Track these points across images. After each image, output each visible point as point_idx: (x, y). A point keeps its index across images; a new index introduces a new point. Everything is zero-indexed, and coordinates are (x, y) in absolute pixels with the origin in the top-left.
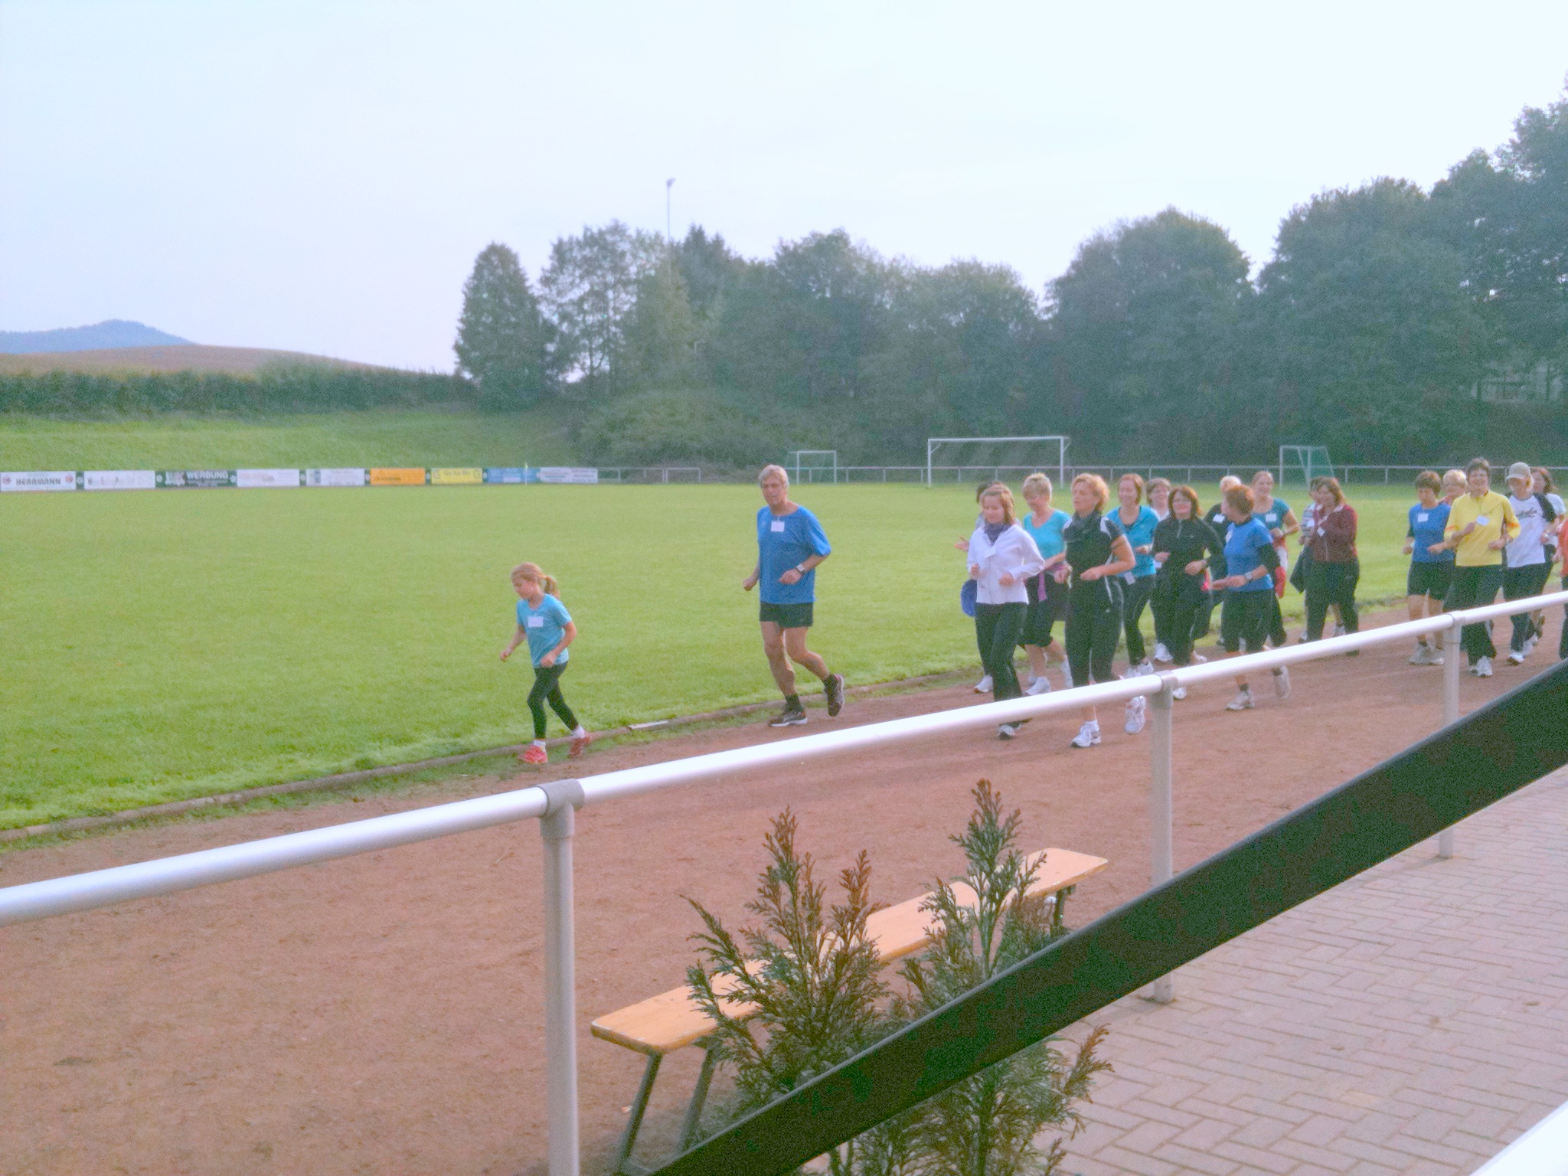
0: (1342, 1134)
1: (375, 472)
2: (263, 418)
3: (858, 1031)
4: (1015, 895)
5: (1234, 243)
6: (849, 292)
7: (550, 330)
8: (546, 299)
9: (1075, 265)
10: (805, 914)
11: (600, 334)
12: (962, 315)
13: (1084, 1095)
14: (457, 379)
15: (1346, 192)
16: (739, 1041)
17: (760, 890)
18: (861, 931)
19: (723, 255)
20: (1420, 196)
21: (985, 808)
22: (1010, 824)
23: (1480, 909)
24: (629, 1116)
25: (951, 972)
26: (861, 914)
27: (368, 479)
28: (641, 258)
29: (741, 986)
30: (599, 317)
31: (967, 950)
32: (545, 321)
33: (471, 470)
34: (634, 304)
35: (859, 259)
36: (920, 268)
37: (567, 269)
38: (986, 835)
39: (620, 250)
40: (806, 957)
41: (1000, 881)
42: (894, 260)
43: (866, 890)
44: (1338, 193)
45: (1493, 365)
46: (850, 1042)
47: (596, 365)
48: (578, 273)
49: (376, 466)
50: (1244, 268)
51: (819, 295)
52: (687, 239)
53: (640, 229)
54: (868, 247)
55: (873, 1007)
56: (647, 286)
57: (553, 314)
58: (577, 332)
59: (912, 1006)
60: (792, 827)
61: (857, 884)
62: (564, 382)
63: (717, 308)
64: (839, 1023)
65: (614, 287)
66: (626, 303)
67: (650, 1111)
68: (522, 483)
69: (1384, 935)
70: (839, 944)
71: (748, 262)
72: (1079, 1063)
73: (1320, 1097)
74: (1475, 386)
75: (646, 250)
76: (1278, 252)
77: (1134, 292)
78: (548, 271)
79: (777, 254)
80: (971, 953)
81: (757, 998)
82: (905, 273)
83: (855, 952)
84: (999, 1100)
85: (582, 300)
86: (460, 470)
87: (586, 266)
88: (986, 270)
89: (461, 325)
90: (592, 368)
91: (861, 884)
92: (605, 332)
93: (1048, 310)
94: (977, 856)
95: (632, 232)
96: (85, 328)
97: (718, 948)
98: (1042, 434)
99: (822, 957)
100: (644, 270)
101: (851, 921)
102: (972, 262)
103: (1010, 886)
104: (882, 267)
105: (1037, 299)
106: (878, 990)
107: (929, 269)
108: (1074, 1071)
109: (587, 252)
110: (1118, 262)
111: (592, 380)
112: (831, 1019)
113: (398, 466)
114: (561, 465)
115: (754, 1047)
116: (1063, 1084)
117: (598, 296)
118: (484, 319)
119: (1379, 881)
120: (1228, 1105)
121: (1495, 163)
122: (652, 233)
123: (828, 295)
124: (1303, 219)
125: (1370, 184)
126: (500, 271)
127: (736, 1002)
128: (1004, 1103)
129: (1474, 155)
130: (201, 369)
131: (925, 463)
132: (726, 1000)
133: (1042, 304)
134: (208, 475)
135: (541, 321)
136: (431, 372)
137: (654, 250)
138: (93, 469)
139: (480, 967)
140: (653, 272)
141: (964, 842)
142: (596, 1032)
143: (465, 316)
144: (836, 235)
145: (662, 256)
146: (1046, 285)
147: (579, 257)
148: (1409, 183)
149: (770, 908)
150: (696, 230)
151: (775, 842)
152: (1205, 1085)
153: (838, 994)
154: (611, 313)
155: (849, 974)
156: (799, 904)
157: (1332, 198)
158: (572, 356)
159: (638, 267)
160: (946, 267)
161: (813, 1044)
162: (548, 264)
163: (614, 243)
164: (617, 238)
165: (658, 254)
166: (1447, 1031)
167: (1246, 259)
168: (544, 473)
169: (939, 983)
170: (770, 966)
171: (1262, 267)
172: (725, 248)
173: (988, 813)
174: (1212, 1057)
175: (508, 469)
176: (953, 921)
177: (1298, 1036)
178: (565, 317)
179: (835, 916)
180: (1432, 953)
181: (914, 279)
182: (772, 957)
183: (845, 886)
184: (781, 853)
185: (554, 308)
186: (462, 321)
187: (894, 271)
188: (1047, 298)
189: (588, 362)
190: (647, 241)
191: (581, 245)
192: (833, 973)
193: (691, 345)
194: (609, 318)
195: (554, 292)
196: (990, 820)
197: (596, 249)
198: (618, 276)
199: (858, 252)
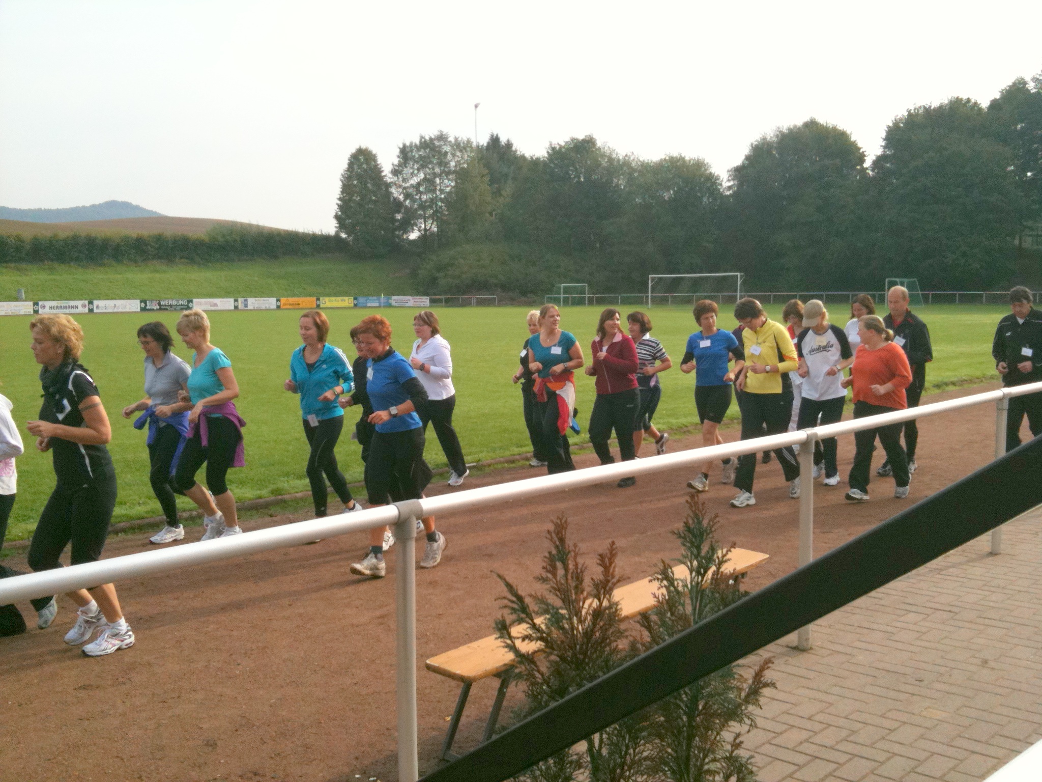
0: (922, 737)
1: (283, 300)
2: (210, 264)
3: (607, 661)
4: (714, 571)
5: (855, 141)
6: (596, 177)
7: (398, 205)
8: (395, 184)
9: (748, 158)
10: (574, 584)
11: (431, 207)
12: (672, 192)
13: (756, 703)
14: (337, 237)
15: (930, 107)
16: (528, 667)
17: (544, 568)
18: (610, 595)
19: (512, 153)
20: (980, 109)
21: (694, 512)
22: (711, 523)
23: (1018, 588)
24: (450, 723)
25: (670, 623)
26: (610, 584)
27: (279, 304)
28: (458, 157)
29: (530, 632)
30: (430, 196)
31: (681, 608)
32: (395, 199)
33: (346, 298)
34: (453, 187)
35: (603, 155)
36: (644, 161)
37: (409, 164)
38: (695, 530)
39: (443, 151)
40: (573, 612)
41: (704, 561)
42: (626, 155)
43: (614, 568)
44: (925, 107)
45: (1030, 223)
46: (601, 669)
47: (428, 228)
48: (416, 167)
49: (284, 296)
50: (861, 158)
51: (576, 179)
52: (488, 143)
53: (457, 137)
54: (609, 147)
55: (617, 646)
56: (462, 175)
57: (400, 195)
58: (416, 206)
59: (643, 645)
60: (565, 525)
61: (608, 564)
62: (407, 239)
63: (508, 189)
64: (595, 655)
65: (440, 176)
66: (448, 186)
67: (463, 720)
68: (380, 307)
69: (953, 606)
70: (596, 603)
71: (529, 158)
72: (753, 683)
73: (907, 712)
74: (1017, 238)
75: (461, 151)
76: (885, 147)
77: (787, 175)
78: (396, 166)
79: (548, 152)
80: (684, 609)
81: (541, 639)
82: (633, 164)
83: (606, 608)
84: (700, 707)
85: (419, 184)
86: (339, 298)
87: (421, 162)
88: (688, 162)
89: (339, 202)
90: (425, 230)
91: (611, 564)
92: (434, 206)
93: (730, 188)
94: (688, 545)
95: (452, 139)
96: (93, 206)
97: (515, 606)
98: (725, 272)
99: (584, 612)
100: (460, 164)
101: (604, 588)
102: (678, 157)
103: (710, 565)
104: (619, 160)
105: (722, 181)
106: (620, 634)
107: (650, 161)
108: (750, 688)
109: (422, 152)
110: (777, 155)
111: (425, 237)
112: (589, 653)
113: (298, 296)
114: (404, 295)
115: (539, 671)
116: (743, 694)
117: (429, 182)
118: (354, 198)
119: (951, 570)
120: (846, 718)
121: (1031, 86)
122: (465, 139)
123: (582, 180)
124: (902, 125)
125: (946, 102)
126: (365, 166)
127: (527, 641)
128: (704, 708)
129: (1017, 82)
130: (169, 232)
131: (647, 292)
132: (520, 640)
133: (726, 184)
134: (174, 303)
135: (392, 199)
136: (320, 233)
137: (466, 151)
138: (100, 299)
139: (352, 625)
140: (465, 166)
141: (680, 535)
142: (429, 668)
143: (342, 196)
144: (587, 139)
145: (472, 154)
146: (728, 171)
147: (417, 156)
148: (973, 101)
149: (550, 580)
150: (494, 137)
151: (554, 535)
152: (831, 704)
153: (594, 637)
154: (438, 193)
155: (601, 624)
156: (569, 577)
157: (921, 111)
158: (412, 222)
159: (456, 162)
160: (661, 160)
161: (578, 669)
162: (396, 161)
163: (440, 147)
164: (442, 143)
165: (469, 153)
166: (993, 669)
167: (863, 152)
168: (394, 300)
169: (661, 630)
170: (549, 619)
171: (874, 158)
172: (514, 149)
173: (696, 516)
174: (835, 686)
175: (371, 298)
176: (672, 588)
177: (893, 672)
178: (407, 196)
179: (594, 585)
180: (985, 618)
181: (640, 168)
182: (550, 613)
183: (601, 565)
184: (558, 543)
185: (400, 190)
186: (340, 199)
187: (626, 163)
188: (729, 180)
189: (423, 226)
190: (462, 145)
191: (418, 148)
192: (591, 624)
193: (491, 214)
194: (436, 197)
195: (401, 179)
196: (698, 519)
197: (427, 151)
198: (442, 168)
199: (602, 150)
